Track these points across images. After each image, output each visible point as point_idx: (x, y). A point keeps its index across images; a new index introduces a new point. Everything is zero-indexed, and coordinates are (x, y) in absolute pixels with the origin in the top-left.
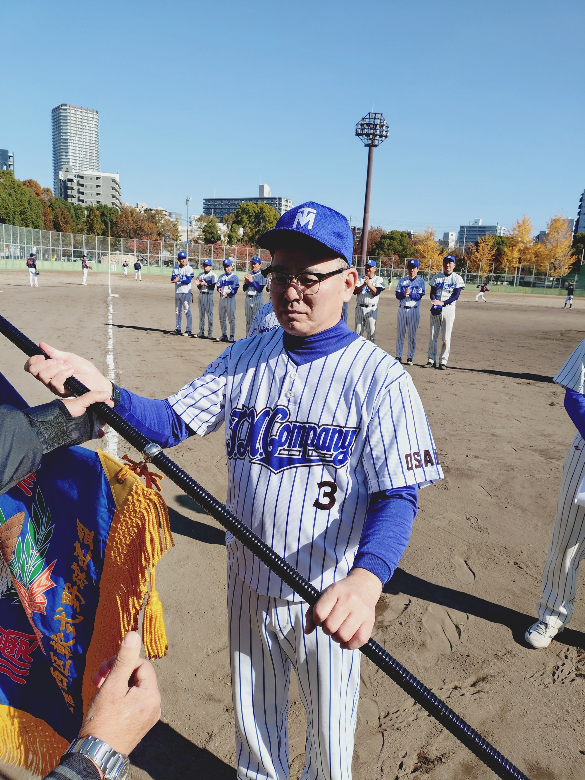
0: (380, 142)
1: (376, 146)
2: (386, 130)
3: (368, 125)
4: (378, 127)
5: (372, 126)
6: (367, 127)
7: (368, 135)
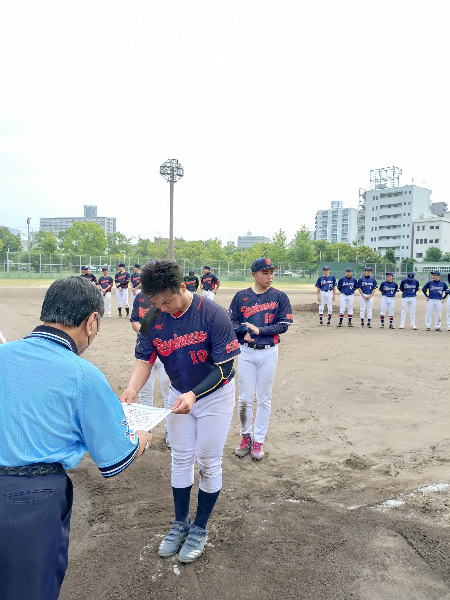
0: (178, 179)
1: (175, 182)
2: (182, 171)
3: (168, 167)
4: (176, 169)
5: (171, 168)
7: (168, 174)
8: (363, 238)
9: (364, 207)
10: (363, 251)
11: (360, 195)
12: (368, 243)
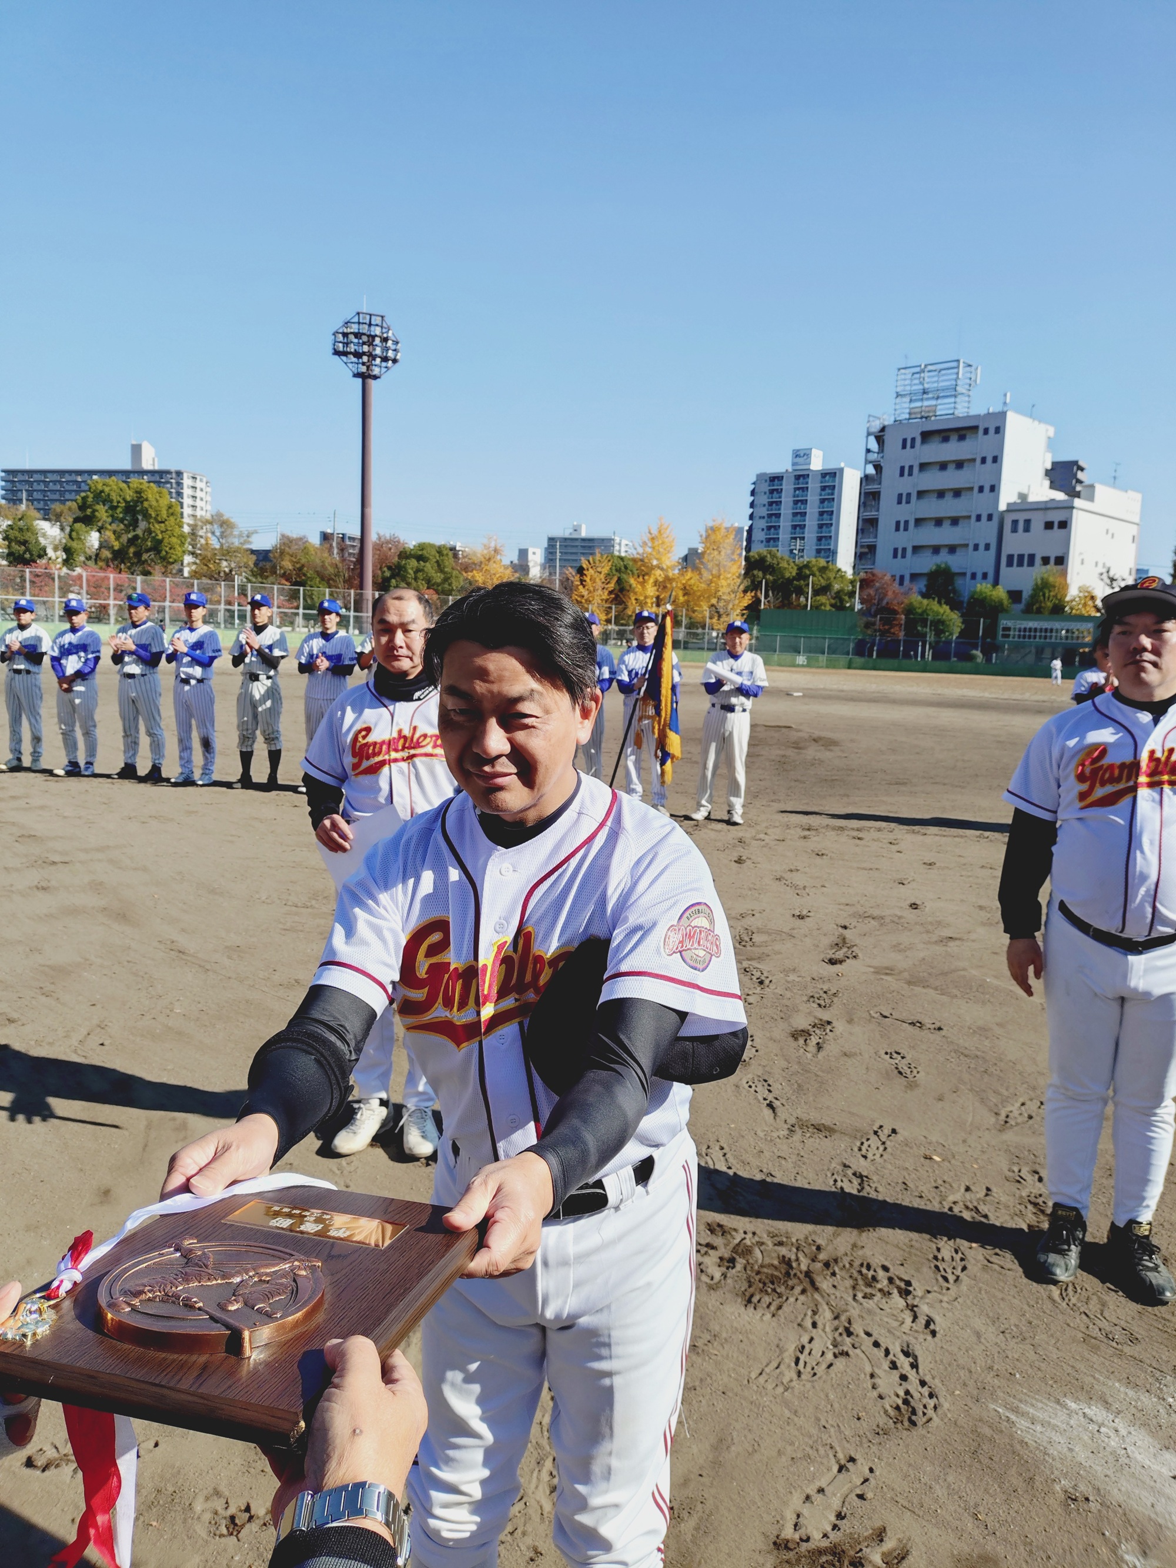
0: (384, 370)
1: (375, 377)
2: (393, 347)
3: (357, 335)
4: (377, 341)
5: (365, 338)
6: (356, 341)
7: (358, 355)
8: (872, 549)
9: (878, 467)
11: (869, 434)
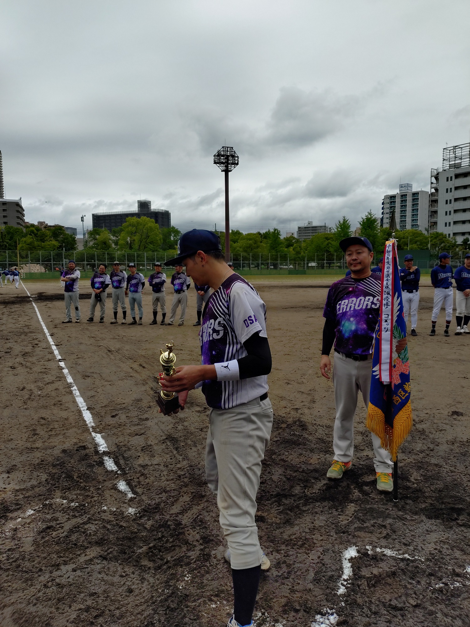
0: (233, 168)
1: (230, 171)
2: (237, 159)
3: (223, 156)
4: (230, 157)
5: (226, 157)
7: (222, 163)
8: (435, 223)
9: (436, 190)
10: (436, 238)
11: (432, 177)
12: (441, 229)
